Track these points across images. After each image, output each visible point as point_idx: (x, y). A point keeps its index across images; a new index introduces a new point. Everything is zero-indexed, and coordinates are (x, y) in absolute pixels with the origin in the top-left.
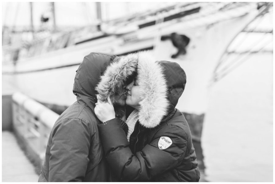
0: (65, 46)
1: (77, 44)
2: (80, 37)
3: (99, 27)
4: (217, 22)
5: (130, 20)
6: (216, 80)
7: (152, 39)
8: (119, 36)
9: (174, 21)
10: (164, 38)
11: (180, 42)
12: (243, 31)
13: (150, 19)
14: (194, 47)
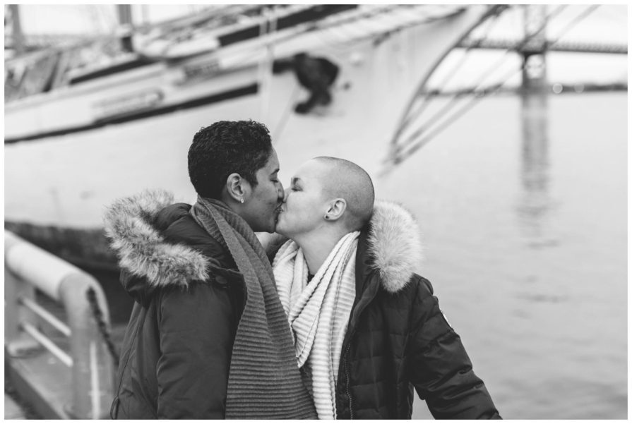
0: (47, 88)
1: (75, 81)
2: (82, 66)
3: (127, 43)
4: (398, 30)
5: (200, 24)
6: (398, 161)
7: (252, 68)
8: (175, 62)
9: (301, 27)
10: (279, 67)
11: (315, 75)
12: (458, 45)
13: (246, 23)
14: (347, 86)
